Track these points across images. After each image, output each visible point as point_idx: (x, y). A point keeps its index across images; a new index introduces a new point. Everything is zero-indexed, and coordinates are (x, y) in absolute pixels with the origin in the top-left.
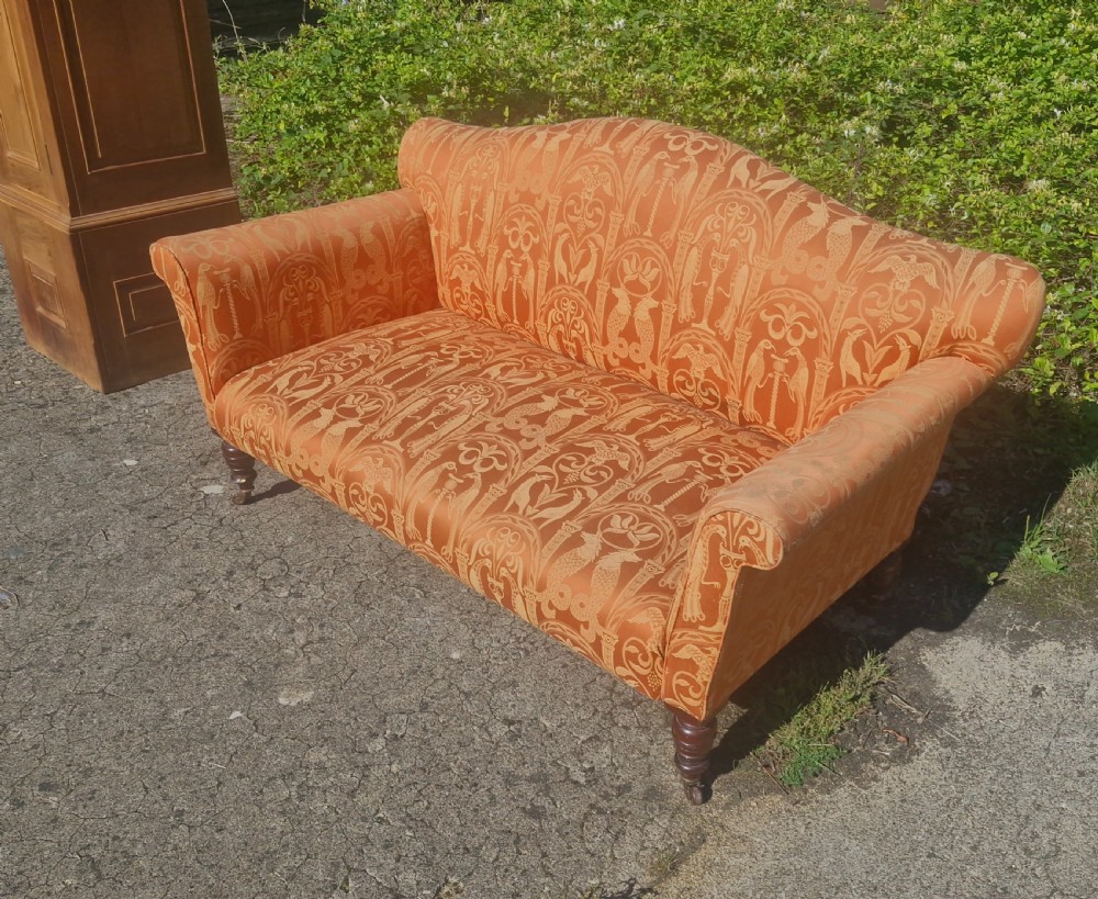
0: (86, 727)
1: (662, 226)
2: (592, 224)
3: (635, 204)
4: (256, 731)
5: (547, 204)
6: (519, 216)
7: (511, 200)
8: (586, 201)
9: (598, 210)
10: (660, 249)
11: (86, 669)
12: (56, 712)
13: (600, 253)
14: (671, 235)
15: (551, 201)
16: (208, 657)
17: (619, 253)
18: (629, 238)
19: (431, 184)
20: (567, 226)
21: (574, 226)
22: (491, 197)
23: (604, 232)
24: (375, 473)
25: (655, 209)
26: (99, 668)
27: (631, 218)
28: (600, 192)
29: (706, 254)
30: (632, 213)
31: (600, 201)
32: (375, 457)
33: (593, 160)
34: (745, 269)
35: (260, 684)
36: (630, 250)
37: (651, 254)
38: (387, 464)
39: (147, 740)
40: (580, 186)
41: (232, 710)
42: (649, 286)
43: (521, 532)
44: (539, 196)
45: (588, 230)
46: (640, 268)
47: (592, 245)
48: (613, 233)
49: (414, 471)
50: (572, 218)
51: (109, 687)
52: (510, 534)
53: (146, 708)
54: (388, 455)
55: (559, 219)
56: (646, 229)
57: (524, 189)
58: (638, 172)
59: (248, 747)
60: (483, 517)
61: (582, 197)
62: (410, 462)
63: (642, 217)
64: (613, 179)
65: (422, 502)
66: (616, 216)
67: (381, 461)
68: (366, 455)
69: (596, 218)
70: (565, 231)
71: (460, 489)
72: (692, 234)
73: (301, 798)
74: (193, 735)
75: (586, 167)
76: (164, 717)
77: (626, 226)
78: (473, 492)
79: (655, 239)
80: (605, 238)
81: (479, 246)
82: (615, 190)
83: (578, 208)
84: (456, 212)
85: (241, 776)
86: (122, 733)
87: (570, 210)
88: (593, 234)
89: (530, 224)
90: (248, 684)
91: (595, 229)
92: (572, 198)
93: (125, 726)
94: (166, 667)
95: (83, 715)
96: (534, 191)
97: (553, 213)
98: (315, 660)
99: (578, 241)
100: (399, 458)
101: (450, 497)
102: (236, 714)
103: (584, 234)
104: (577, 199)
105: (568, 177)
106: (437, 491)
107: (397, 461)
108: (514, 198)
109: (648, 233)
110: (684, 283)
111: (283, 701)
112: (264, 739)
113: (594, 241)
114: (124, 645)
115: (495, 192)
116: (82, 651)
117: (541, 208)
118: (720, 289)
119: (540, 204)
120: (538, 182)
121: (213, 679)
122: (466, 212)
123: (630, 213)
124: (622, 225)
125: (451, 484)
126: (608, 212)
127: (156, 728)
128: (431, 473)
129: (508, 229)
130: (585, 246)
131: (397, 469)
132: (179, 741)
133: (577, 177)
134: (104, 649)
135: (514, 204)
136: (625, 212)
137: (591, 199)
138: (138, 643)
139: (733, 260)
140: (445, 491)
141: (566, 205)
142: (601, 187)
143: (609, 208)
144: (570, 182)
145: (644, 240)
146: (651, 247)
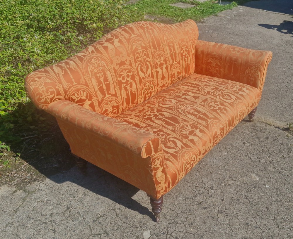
0: (289, 218)
1: (159, 45)
2: (145, 57)
3: (151, 44)
4: (271, 181)
5: (130, 61)
6: (122, 71)
7: (116, 69)
8: (140, 52)
9: (145, 52)
10: (161, 51)
11: (267, 229)
12: (288, 228)
13: (150, 63)
14: (161, 47)
16: (248, 200)
17: (154, 59)
18: (154, 54)
19: (79, 87)
20: (139, 63)
21: (140, 61)
22: (108, 73)
23: (148, 57)
24: (216, 129)
25: (155, 43)
26: (265, 225)
27: (153, 49)
28: (142, 47)
29: (169, 46)
31: (144, 50)
32: (213, 126)
33: (133, 40)
34: (175, 44)
35: (255, 185)
36: (156, 57)
37: (160, 54)
38: (216, 124)
39: (286, 202)
40: (136, 49)
41: (266, 188)
42: (163, 62)
43: (239, 103)
44: (126, 60)
45: (145, 59)
46: (160, 59)
47: (147, 63)
48: (150, 55)
49: (220, 118)
50: (139, 59)
51: (272, 218)
52: (239, 105)
53: (275, 206)
54: (213, 123)
55: (136, 62)
56: (157, 49)
57: (119, 62)
58: (146, 37)
59: (276, 181)
60: (234, 109)
61: (139, 52)
62: (216, 118)
63: (154, 47)
64: (143, 42)
65: (228, 120)
66: (149, 50)
67: (215, 125)
68: (212, 128)
70: (139, 64)
71: (226, 110)
72: (164, 43)
73: (285, 169)
74: (279, 193)
75: (134, 43)
76: (276, 201)
77: (152, 51)
78: (227, 108)
79: (159, 50)
81: (111, 92)
82: (145, 45)
83: (139, 55)
84: (96, 87)
85: (285, 180)
87: (138, 58)
88: (147, 60)
89: (127, 71)
90: (255, 188)
92: (137, 53)
93: (284, 209)
94: (257, 208)
95: (285, 221)
96: (123, 60)
97: (133, 62)
98: (239, 176)
99: (143, 64)
100: (214, 121)
101: (228, 113)
102: (267, 186)
103: (144, 61)
104: (138, 53)
105: (132, 48)
108: (117, 67)
109: (158, 50)
110: (169, 56)
111: (258, 179)
112: (272, 179)
113: (147, 61)
114: (252, 223)
115: (109, 70)
116: (260, 234)
117: (129, 63)
118: (174, 52)
119: (128, 63)
120: (123, 57)
121: (256, 196)
122: (101, 85)
124: (151, 52)
125: (225, 112)
127: (280, 201)
128: (220, 114)
129: (120, 78)
130: (146, 64)
131: (218, 122)
132: (282, 195)
133: (134, 48)
134: (256, 228)
135: (118, 69)
136: (150, 48)
137: (141, 51)
138: (250, 219)
139: (173, 44)
140: (227, 113)
141: (136, 57)
142: (142, 45)
143: (147, 50)
144: (133, 50)
145: (157, 52)
146: (160, 53)
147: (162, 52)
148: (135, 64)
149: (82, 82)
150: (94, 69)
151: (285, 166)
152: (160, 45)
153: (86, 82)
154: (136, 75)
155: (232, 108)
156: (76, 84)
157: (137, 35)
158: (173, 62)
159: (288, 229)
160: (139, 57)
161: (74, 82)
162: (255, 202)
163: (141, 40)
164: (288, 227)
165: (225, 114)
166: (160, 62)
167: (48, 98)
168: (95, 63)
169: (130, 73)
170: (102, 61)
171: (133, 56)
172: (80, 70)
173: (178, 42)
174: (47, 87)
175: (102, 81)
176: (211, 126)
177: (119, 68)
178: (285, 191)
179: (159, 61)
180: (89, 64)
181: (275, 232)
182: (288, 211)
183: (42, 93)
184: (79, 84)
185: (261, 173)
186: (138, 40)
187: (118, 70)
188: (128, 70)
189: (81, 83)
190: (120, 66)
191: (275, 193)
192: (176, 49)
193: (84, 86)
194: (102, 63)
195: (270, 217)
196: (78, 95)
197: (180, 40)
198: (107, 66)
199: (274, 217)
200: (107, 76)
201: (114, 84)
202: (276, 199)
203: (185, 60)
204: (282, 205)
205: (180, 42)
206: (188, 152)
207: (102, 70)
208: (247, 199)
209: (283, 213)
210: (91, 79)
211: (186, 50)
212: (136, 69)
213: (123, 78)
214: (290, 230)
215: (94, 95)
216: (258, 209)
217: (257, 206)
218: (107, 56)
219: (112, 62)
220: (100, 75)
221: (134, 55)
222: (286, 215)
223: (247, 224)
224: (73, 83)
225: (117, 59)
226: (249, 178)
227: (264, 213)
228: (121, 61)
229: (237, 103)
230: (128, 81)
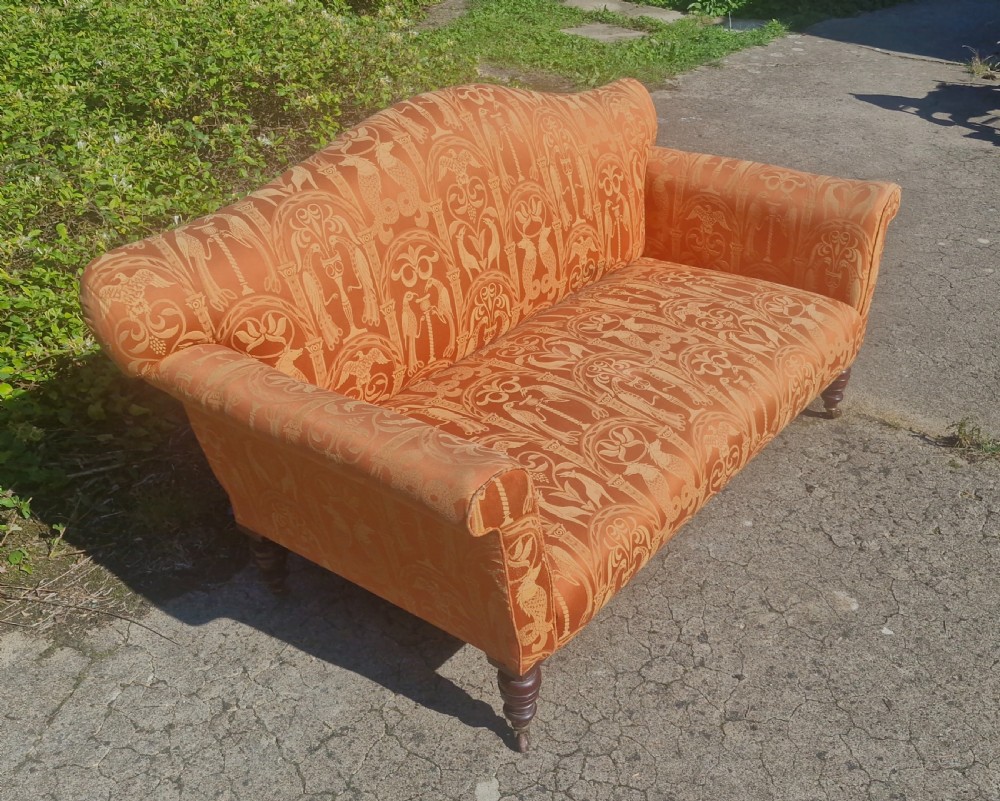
0: (959, 734)
1: (526, 164)
2: (479, 204)
3: (500, 160)
4: (897, 612)
5: (430, 214)
6: (404, 250)
7: (385, 242)
8: (464, 186)
9: (478, 187)
10: (533, 184)
11: (887, 771)
12: (956, 769)
13: (497, 223)
14: (534, 169)
15: (433, 210)
16: (824, 676)
17: (511, 210)
18: (511, 192)
19: (263, 301)
20: (460, 221)
21: (465, 217)
22: (359, 256)
23: (492, 203)
24: (715, 440)
25: (515, 155)
26: (881, 759)
27: (505, 177)
28: (471, 170)
29: (559, 165)
30: (502, 169)
31: (477, 178)
32: (705, 431)
33: (442, 147)
34: (580, 159)
35: (846, 628)
36: (517, 201)
37: (530, 194)
38: (716, 423)
39: (948, 682)
40: (451, 178)
41: (883, 636)
42: (540, 220)
43: (790, 354)
44: (418, 214)
45: (479, 210)
46: (530, 211)
47: (488, 221)
48: (498, 197)
49: (728, 405)
50: (460, 211)
51: (903, 738)
52: (791, 361)
53: (911, 698)
54: (706, 421)
55: (449, 220)
56: (518, 177)
57: (394, 219)
58: (483, 135)
59: (916, 614)
60: (774, 372)
61: (460, 186)
62: (717, 405)
63: (511, 170)
64: (474, 153)
65: (754, 410)
66: (492, 179)
67: (711, 428)
68: (702, 438)
69: (480, 195)
70: (460, 226)
71: (748, 377)
72: (544, 158)
73: (944, 573)
74: (925, 651)
75: (442, 158)
76: (916, 680)
77: (504, 184)
78: (752, 372)
79: (528, 178)
80: (495, 207)
81: (368, 318)
82: (480, 160)
83: (461, 197)
84: (319, 304)
85: (947, 609)
86: (950, 703)
87: (456, 205)
88: (485, 211)
89: (421, 247)
90: (845, 635)
91: (483, 206)
92: (452, 191)
93: (941, 706)
94: (852, 703)
95: (946, 744)
96: (408, 213)
97: (440, 221)
98: (794, 599)
99: (475, 226)
100: (711, 413)
101: (757, 388)
102: (886, 631)
103: (478, 215)
104: (456, 190)
105: (435, 174)
106: (750, 394)
107: (713, 416)
108: (386, 237)
109: (521, 178)
110: (558, 198)
111: (855, 607)
112: (902, 607)
113: (487, 216)
114: (838, 752)
115: (360, 247)
116: (863, 789)
117: (426, 224)
118: (577, 185)
119: (422, 222)
120: (406, 202)
121: (851, 662)
122: (335, 295)
123: (501, 172)
124: (500, 186)
125: (745, 384)
126: (486, 182)
127: (930, 680)
128: (731, 393)
129: (397, 272)
130: (484, 226)
131: (721, 417)
132: (936, 659)
133: (443, 172)
134: (851, 768)
135: (390, 243)
136: (497, 173)
137: (467, 181)
138: (830, 739)
139: (573, 158)
140: (751, 388)
141: (449, 203)
142: (469, 165)
143: (485, 179)
144: (440, 180)
145: (521, 186)
146: (528, 188)
147: (537, 186)
148: (448, 225)
149: (270, 285)
150: (311, 243)
151: (946, 563)
152: (531, 165)
153: (285, 286)
154: (450, 263)
155: (768, 372)
156: (251, 291)
157: (453, 130)
158: (574, 220)
159: (957, 772)
160: (461, 202)
161: (245, 287)
162: (848, 682)
163: (467, 146)
164: (957, 765)
165: (745, 390)
166: (529, 220)
167: (160, 339)
168: (315, 224)
169: (432, 255)
170: (338, 217)
171: (439, 200)
172: (266, 246)
173: (589, 152)
174: (155, 303)
175: (339, 282)
176: (698, 430)
177: (395, 237)
178: (944, 647)
179: (527, 215)
180: (294, 227)
181: (912, 783)
182: (954, 711)
183: (138, 321)
184: (260, 291)
185: (864, 587)
186: (458, 148)
187: (392, 246)
188: (425, 247)
189: (267, 290)
190: (397, 233)
191: (912, 652)
192: (583, 176)
193: (279, 300)
194: (337, 225)
195: (896, 732)
196: (257, 328)
197: (594, 147)
198: (355, 232)
199: (911, 734)
200: (355, 266)
201: (376, 291)
202: (916, 673)
203: (612, 213)
204: (934, 693)
205: (595, 153)
206: (624, 515)
207: (339, 246)
208: (819, 672)
209: (938, 720)
210: (300, 274)
211: (615, 179)
212: (449, 243)
213: (408, 274)
214: (964, 773)
215: (311, 329)
216: (855, 706)
217: (853, 694)
218: (355, 201)
219: (370, 220)
220: (332, 263)
221: (443, 195)
222: (948, 726)
223: (821, 755)
224: (242, 289)
225: (388, 209)
226: (825, 604)
227: (876, 720)
228: (400, 215)
229: (785, 353)
230: (425, 282)
